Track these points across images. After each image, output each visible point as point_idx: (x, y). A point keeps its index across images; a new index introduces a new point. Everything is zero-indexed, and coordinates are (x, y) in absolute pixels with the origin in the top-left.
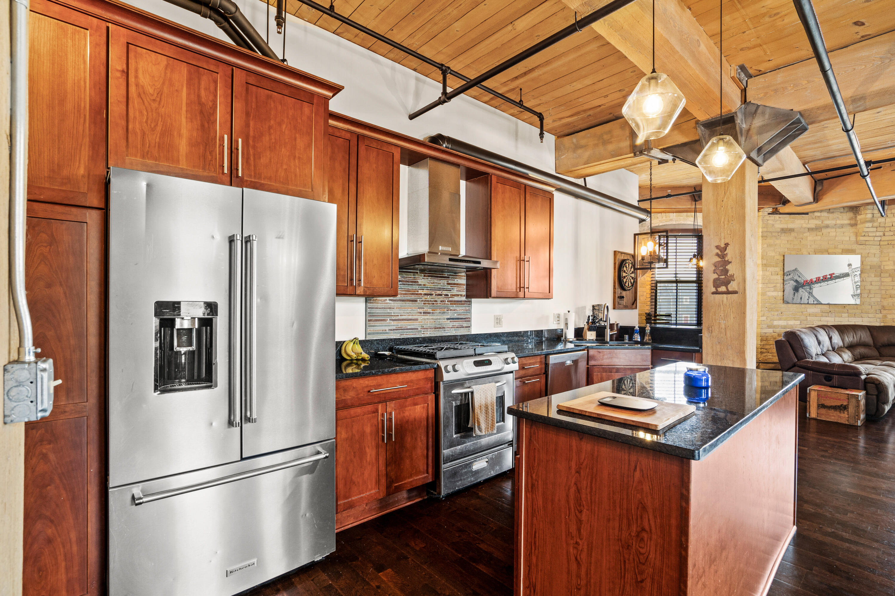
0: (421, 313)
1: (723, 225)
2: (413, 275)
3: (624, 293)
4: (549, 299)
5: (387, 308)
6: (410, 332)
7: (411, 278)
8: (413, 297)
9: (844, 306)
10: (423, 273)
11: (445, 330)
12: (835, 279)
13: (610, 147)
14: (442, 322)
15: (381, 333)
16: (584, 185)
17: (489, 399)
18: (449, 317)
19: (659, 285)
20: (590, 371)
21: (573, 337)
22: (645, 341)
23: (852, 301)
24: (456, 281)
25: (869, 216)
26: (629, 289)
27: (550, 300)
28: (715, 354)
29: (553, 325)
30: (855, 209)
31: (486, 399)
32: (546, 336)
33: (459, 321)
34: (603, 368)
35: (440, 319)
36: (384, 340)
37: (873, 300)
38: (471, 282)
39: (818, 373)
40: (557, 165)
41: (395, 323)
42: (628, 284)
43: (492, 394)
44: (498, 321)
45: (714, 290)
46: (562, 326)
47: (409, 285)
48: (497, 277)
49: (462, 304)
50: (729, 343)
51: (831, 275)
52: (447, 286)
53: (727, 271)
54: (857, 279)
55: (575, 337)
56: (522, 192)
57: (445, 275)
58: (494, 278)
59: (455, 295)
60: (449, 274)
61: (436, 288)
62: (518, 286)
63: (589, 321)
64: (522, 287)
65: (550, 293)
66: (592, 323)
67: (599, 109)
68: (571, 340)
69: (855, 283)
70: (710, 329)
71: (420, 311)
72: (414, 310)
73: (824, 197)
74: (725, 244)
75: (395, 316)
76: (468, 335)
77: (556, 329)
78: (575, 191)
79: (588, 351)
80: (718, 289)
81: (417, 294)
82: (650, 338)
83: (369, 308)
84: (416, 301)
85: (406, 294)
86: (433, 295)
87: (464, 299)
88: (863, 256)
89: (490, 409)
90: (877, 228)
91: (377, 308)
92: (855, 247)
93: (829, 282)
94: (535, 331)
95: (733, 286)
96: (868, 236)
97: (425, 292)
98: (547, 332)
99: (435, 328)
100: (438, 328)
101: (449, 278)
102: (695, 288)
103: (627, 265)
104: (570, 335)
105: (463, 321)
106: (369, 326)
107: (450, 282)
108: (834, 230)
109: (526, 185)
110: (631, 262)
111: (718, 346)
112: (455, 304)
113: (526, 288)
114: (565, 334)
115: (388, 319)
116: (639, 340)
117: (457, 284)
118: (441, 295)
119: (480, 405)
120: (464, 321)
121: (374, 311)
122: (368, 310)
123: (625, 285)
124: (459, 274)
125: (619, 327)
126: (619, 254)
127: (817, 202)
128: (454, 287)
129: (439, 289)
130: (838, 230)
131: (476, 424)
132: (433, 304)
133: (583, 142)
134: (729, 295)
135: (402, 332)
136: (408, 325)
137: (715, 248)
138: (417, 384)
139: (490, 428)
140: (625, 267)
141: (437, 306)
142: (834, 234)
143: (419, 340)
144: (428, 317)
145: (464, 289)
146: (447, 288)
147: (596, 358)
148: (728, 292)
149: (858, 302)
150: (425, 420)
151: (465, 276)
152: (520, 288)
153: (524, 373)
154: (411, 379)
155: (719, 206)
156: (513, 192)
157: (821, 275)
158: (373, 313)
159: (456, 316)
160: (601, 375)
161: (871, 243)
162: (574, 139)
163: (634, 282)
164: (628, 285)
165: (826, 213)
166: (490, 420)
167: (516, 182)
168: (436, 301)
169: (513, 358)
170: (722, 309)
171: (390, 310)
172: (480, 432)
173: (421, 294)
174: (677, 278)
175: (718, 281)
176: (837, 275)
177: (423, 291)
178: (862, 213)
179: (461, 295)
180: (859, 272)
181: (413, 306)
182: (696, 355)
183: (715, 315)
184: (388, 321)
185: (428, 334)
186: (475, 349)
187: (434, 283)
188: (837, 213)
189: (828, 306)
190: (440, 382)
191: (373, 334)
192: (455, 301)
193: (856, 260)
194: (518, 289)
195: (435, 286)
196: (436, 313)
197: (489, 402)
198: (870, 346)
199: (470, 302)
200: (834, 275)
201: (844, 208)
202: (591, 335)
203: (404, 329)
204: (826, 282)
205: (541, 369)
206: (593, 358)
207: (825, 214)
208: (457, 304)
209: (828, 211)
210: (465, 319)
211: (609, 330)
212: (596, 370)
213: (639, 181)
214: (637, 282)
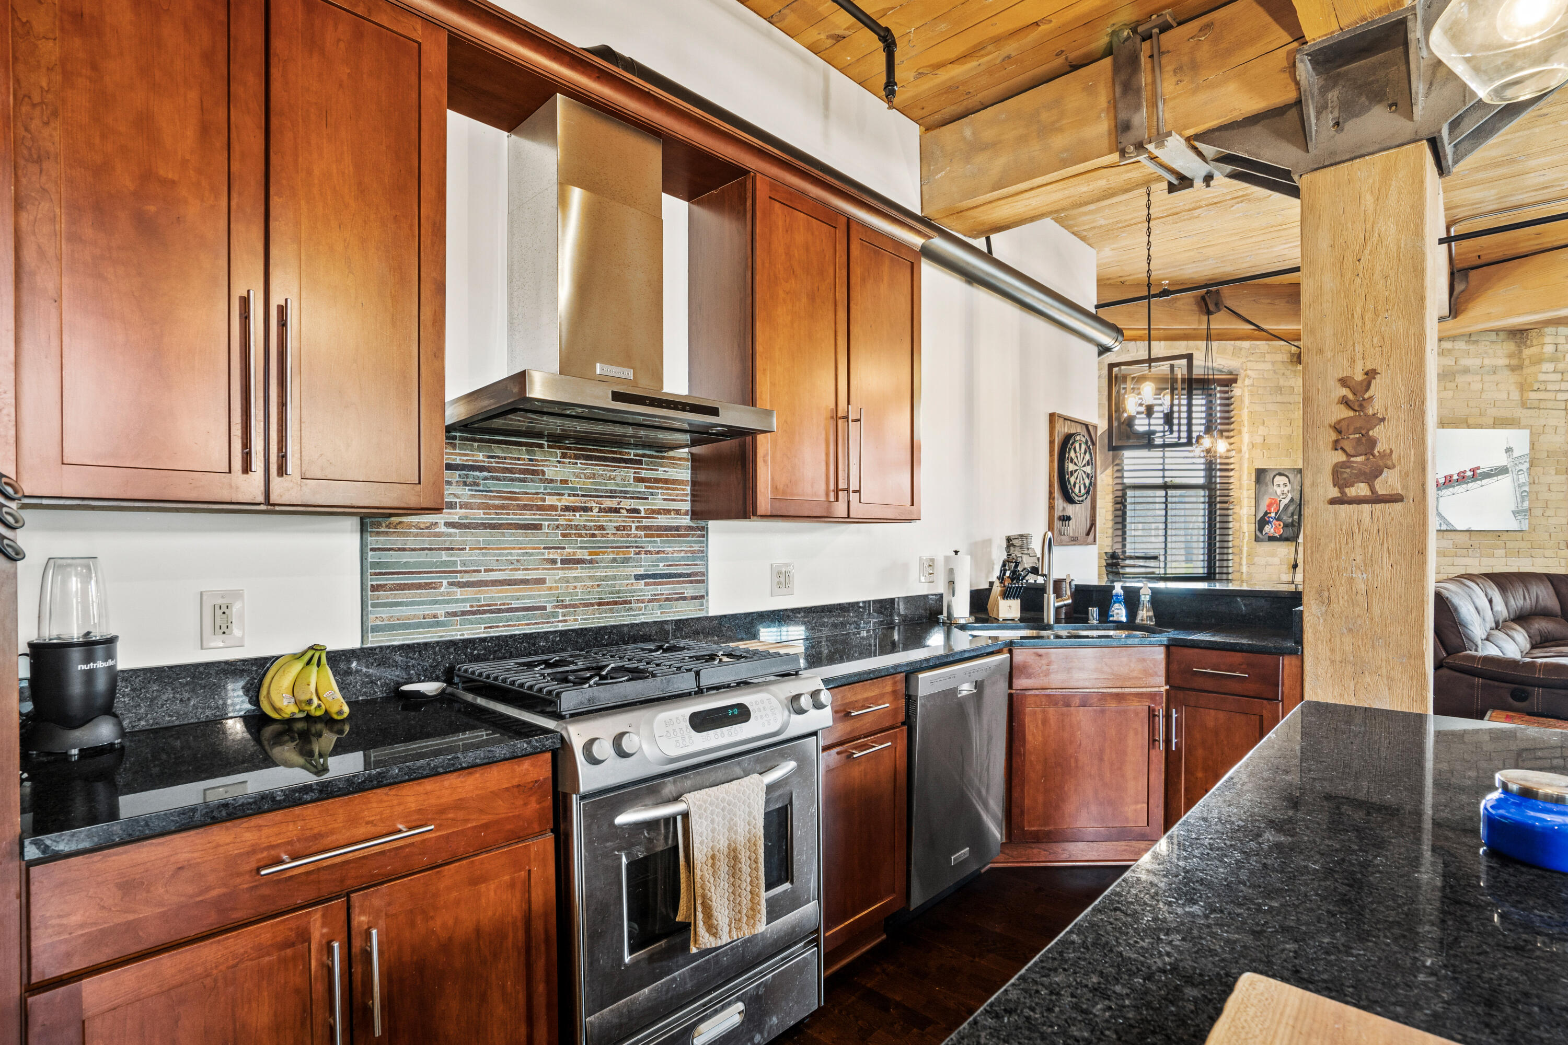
0: (554, 562)
1: (1360, 324)
2: (528, 452)
3: (1070, 510)
4: (910, 520)
5: (439, 549)
6: (519, 619)
7: (519, 459)
8: (528, 517)
9: (1498, 534)
10: (559, 448)
11: (631, 609)
12: (1481, 480)
13: (1059, 142)
14: (621, 585)
15: (419, 626)
16: (985, 250)
17: (742, 831)
18: (641, 571)
19: (1129, 493)
20: (1015, 704)
21: (967, 615)
22: (1138, 621)
23: (1513, 525)
24: (661, 473)
25: (1549, 349)
26: (1081, 499)
27: (913, 524)
28: (1338, 659)
29: (919, 587)
30: (1518, 336)
31: (730, 829)
32: (902, 612)
33: (673, 583)
34: (1049, 696)
35: (614, 578)
36: (426, 645)
37: (1552, 521)
38: (702, 477)
39: (1496, 684)
40: (926, 197)
41: (469, 593)
42: (1078, 489)
43: (750, 813)
44: (782, 579)
45: (1334, 493)
46: (940, 587)
47: (512, 480)
48: (773, 458)
49: (679, 536)
50: (1379, 631)
51: (1473, 470)
52: (636, 486)
53: (1373, 443)
54: (1523, 478)
55: (971, 613)
56: (841, 234)
57: (629, 454)
58: (765, 462)
59: (659, 512)
60: (640, 452)
61: (602, 491)
62: (832, 487)
63: (1004, 574)
64: (843, 490)
65: (912, 504)
66: (1012, 580)
67: (1033, 36)
68: (962, 621)
69: (1520, 486)
70: (1326, 594)
71: (551, 557)
72: (531, 555)
73: (1470, 305)
74: (1366, 374)
75: (466, 572)
76: (698, 619)
77: (926, 596)
78: (968, 263)
79: (1010, 652)
80: (1347, 490)
81: (540, 508)
82: (1151, 614)
83: (372, 550)
84: (538, 527)
85: (503, 507)
86: (591, 509)
87: (686, 521)
88: (1534, 430)
89: (743, 861)
90: (1562, 373)
91: (404, 550)
92: (1519, 413)
93: (1470, 485)
94: (875, 602)
95: (1388, 482)
96: (1546, 390)
97: (567, 501)
98: (905, 604)
99: (600, 604)
100: (608, 603)
101: (640, 462)
102: (1202, 500)
103: (1077, 445)
104: (961, 609)
105: (683, 582)
106: (373, 606)
107: (643, 474)
108: (1478, 378)
109: (849, 221)
110: (1084, 440)
111: (1348, 640)
112: (659, 536)
113: (854, 492)
114: (949, 607)
115: (445, 582)
116: (1124, 619)
117: (666, 481)
118: (617, 511)
119: (711, 853)
120: (687, 582)
121: (387, 557)
122: (371, 557)
123: (1073, 492)
124: (671, 454)
125: (1073, 587)
126: (1061, 420)
127: (1455, 317)
128: (658, 488)
129: (612, 495)
130: (1487, 378)
131: (700, 915)
132: (593, 535)
133: (988, 134)
134: (1378, 507)
135: (491, 620)
136: (512, 598)
137: (1338, 385)
138: (481, 811)
139: (745, 919)
140: (1072, 452)
141: (604, 542)
142: (1479, 386)
143: (547, 640)
144: (578, 571)
145: (687, 495)
146: (634, 492)
147: (1030, 670)
148: (1376, 499)
149: (1525, 527)
150: (520, 924)
151: (687, 460)
152: (837, 490)
153: (849, 729)
154: (456, 797)
155: (1348, 275)
156: (817, 233)
157: (1454, 472)
158: (387, 565)
159: (662, 568)
160: (1044, 712)
161: (1550, 405)
162: (966, 128)
163: (1091, 483)
164: (1080, 491)
165: (1464, 343)
166: (744, 893)
167: (825, 205)
168: (602, 528)
169: (815, 694)
170: (1359, 543)
171: (452, 556)
172: (712, 939)
173: (553, 508)
174: (1166, 479)
175: (1348, 470)
176: (1485, 470)
177: (560, 500)
178: (1535, 342)
179: (678, 512)
180: (1527, 465)
181: (528, 543)
182: (1286, 662)
183: (1338, 557)
184: (443, 589)
185: (577, 621)
186: (697, 674)
187: (593, 476)
188: (1483, 343)
189: (1468, 534)
190: (570, 795)
191: (392, 627)
192: (659, 528)
193: (1519, 440)
194: (832, 495)
195: (600, 484)
196: (602, 560)
197: (741, 840)
198: (1556, 616)
199: (705, 529)
200: (1478, 471)
201: (1497, 331)
202: (1010, 609)
203: (500, 611)
204: (1464, 486)
205: (895, 711)
206: (1024, 670)
207: (1461, 345)
208: (667, 536)
209: (1467, 339)
210: (689, 575)
211: (1052, 596)
212: (1030, 700)
213: (1098, 266)
214: (1095, 485)
